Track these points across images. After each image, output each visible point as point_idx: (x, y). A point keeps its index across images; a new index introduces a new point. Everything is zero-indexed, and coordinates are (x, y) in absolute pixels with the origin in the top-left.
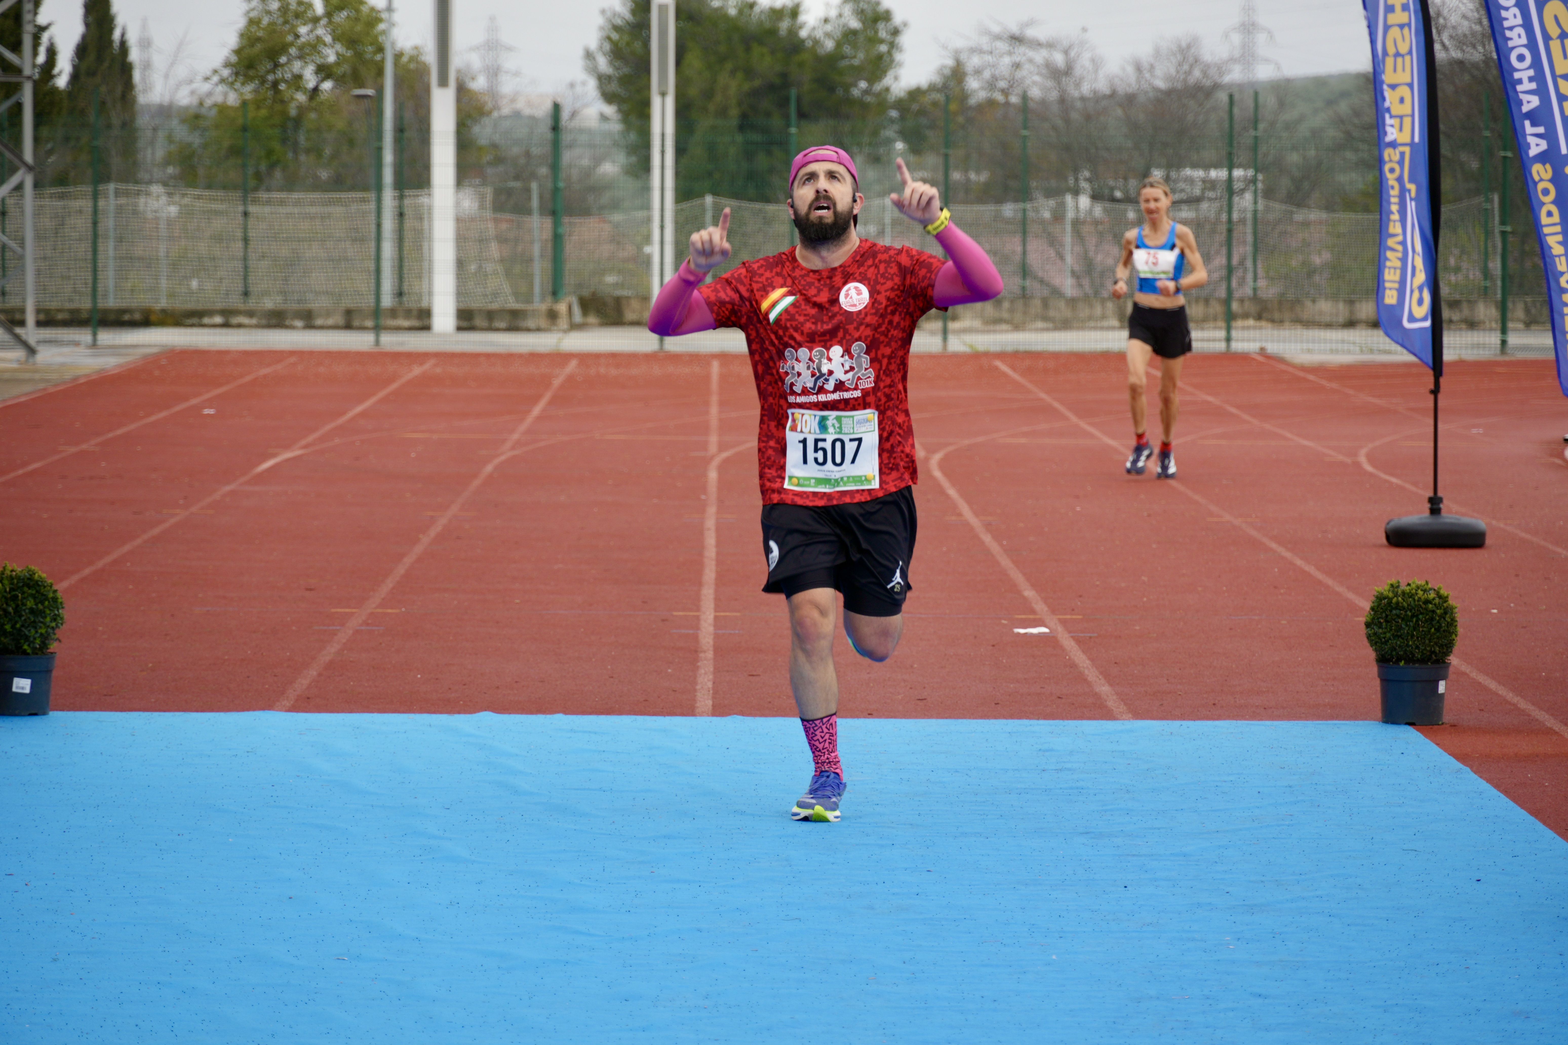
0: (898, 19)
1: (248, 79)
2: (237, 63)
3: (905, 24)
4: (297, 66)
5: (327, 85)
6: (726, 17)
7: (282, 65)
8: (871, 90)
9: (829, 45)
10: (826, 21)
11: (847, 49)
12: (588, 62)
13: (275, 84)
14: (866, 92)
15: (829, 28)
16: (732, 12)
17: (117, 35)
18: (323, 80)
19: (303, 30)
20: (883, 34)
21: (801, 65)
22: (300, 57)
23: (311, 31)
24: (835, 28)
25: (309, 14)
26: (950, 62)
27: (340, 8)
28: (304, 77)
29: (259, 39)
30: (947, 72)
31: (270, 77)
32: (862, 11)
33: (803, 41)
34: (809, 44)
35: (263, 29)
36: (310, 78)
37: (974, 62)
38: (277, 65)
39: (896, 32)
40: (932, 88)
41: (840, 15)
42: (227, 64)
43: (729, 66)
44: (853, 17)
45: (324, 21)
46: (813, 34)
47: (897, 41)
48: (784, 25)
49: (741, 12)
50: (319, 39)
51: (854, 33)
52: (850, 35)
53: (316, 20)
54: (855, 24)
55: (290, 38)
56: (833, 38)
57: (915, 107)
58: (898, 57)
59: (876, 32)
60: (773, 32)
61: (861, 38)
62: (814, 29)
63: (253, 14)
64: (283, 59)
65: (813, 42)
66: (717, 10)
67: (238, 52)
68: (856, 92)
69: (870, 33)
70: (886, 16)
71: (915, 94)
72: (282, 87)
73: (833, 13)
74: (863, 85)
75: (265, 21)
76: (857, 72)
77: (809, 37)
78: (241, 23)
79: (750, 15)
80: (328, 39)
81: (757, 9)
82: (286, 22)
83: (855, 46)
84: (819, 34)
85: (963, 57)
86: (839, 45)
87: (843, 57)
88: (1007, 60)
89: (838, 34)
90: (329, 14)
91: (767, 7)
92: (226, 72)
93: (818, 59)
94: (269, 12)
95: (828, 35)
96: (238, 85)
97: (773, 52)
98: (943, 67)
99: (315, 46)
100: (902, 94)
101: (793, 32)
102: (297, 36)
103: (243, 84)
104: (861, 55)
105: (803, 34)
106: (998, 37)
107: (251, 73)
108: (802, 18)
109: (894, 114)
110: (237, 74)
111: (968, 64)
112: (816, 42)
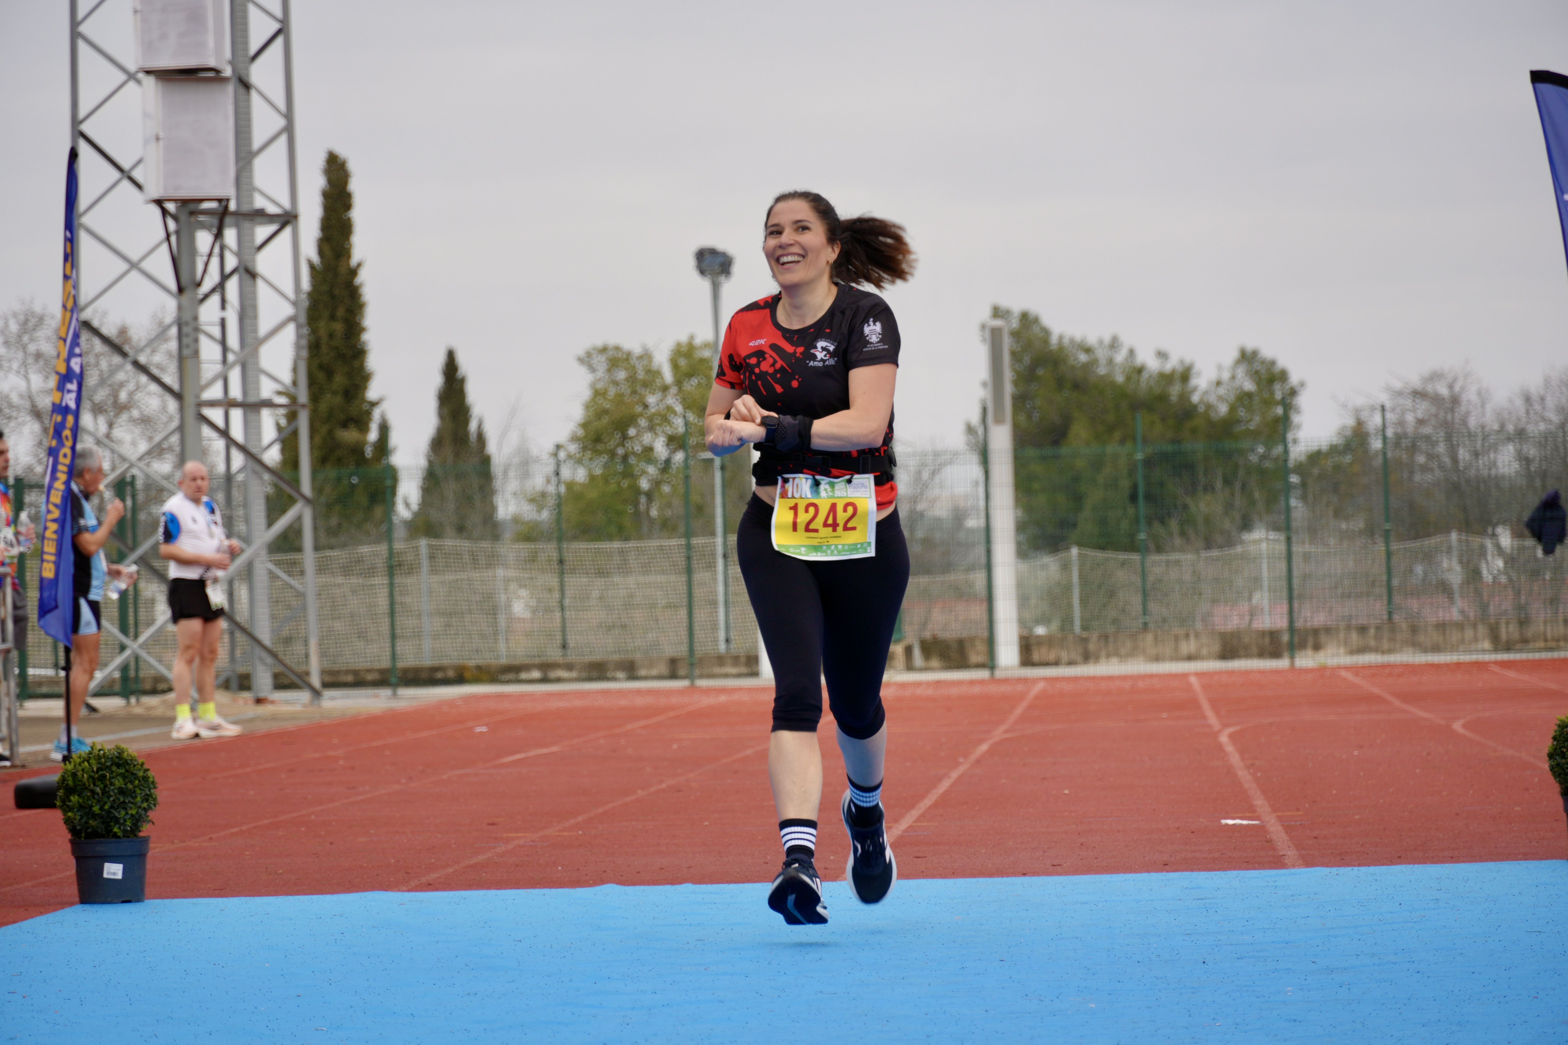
0: (1294, 379)
1: (597, 453)
2: (585, 437)
3: (1302, 384)
4: (647, 438)
5: (679, 456)
6: (1113, 384)
7: (631, 438)
8: (1269, 454)
9: (1223, 409)
10: (1219, 383)
11: (1242, 413)
12: (970, 437)
13: (625, 457)
14: (1263, 457)
15: (1222, 391)
16: (1120, 379)
17: (473, 426)
18: (674, 451)
19: (652, 400)
20: (1278, 396)
21: (1194, 431)
22: (651, 428)
23: (661, 400)
24: (1228, 390)
25: (658, 382)
26: (1350, 422)
27: (690, 375)
28: (655, 450)
29: (605, 412)
30: (1348, 433)
31: (620, 451)
32: (1257, 372)
33: (1195, 407)
34: (1202, 409)
35: (610, 400)
36: (660, 448)
37: (1376, 420)
38: (625, 437)
39: (1293, 393)
40: (1334, 450)
41: (1233, 377)
42: (574, 439)
43: (1117, 435)
44: (1247, 378)
45: (674, 390)
46: (1205, 399)
47: (1294, 402)
48: (1175, 391)
49: (1128, 378)
50: (669, 409)
51: (1249, 395)
52: (1244, 398)
53: (665, 389)
54: (1249, 386)
55: (639, 409)
56: (1227, 401)
57: (1316, 471)
58: (1296, 419)
59: (1272, 393)
60: (1163, 398)
61: (1256, 399)
62: (1206, 393)
63: (599, 386)
64: (632, 432)
65: (1206, 406)
66: (1102, 377)
67: (585, 425)
68: (1253, 458)
69: (1266, 395)
70: (1283, 376)
71: (1315, 457)
72: (632, 460)
73: (1226, 376)
74: (1261, 450)
75: (612, 392)
76: (1255, 435)
77: (1201, 401)
78: (586, 394)
79: (1138, 381)
80: (679, 408)
81: (1145, 375)
82: (634, 392)
83: (1250, 409)
84: (1212, 399)
85: (1364, 415)
86: (1233, 409)
87: (1239, 421)
88: (1410, 418)
89: (1232, 398)
90: (679, 383)
91: (1156, 372)
92: (573, 448)
93: (1211, 424)
94: (616, 383)
95: (1221, 398)
96: (586, 461)
97: (1163, 419)
98: (1344, 428)
99: (665, 417)
100: (1303, 458)
101: (1185, 397)
102: (646, 406)
103: (591, 459)
104: (1257, 419)
105: (1195, 398)
106: (1400, 394)
107: (600, 447)
108: (1194, 382)
109: (1294, 479)
110: (584, 449)
111: (1370, 423)
112: (1209, 407)
